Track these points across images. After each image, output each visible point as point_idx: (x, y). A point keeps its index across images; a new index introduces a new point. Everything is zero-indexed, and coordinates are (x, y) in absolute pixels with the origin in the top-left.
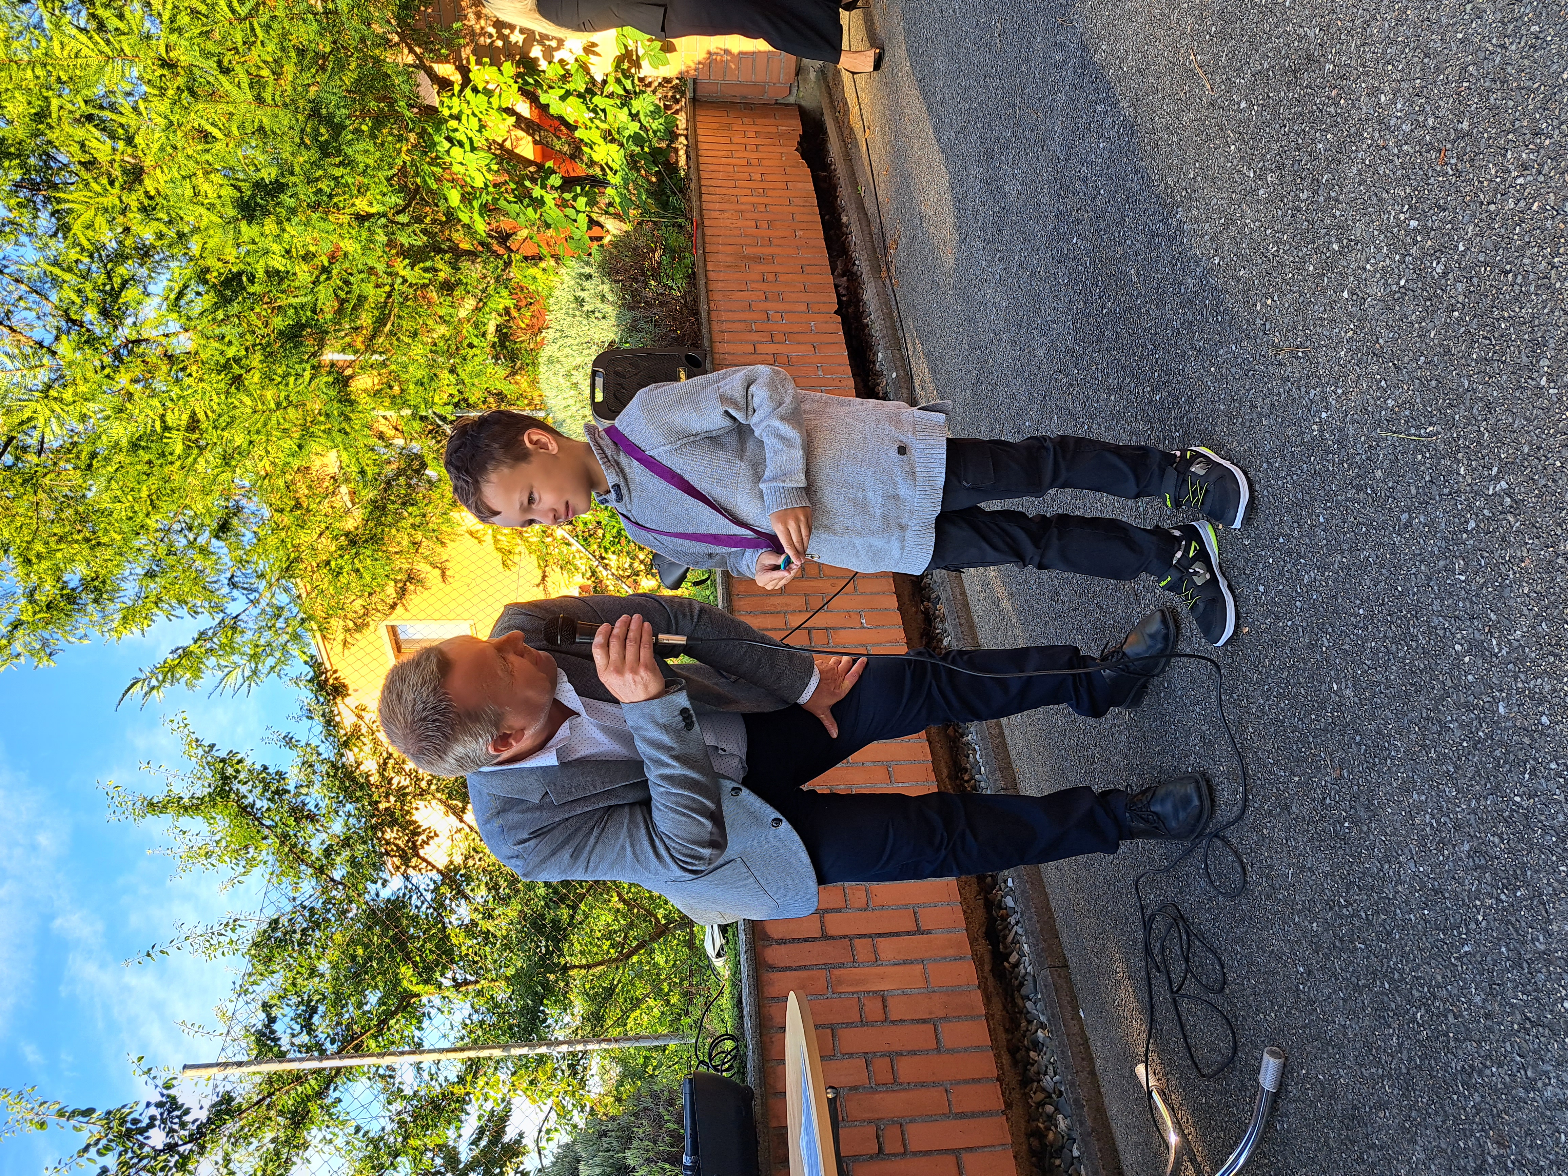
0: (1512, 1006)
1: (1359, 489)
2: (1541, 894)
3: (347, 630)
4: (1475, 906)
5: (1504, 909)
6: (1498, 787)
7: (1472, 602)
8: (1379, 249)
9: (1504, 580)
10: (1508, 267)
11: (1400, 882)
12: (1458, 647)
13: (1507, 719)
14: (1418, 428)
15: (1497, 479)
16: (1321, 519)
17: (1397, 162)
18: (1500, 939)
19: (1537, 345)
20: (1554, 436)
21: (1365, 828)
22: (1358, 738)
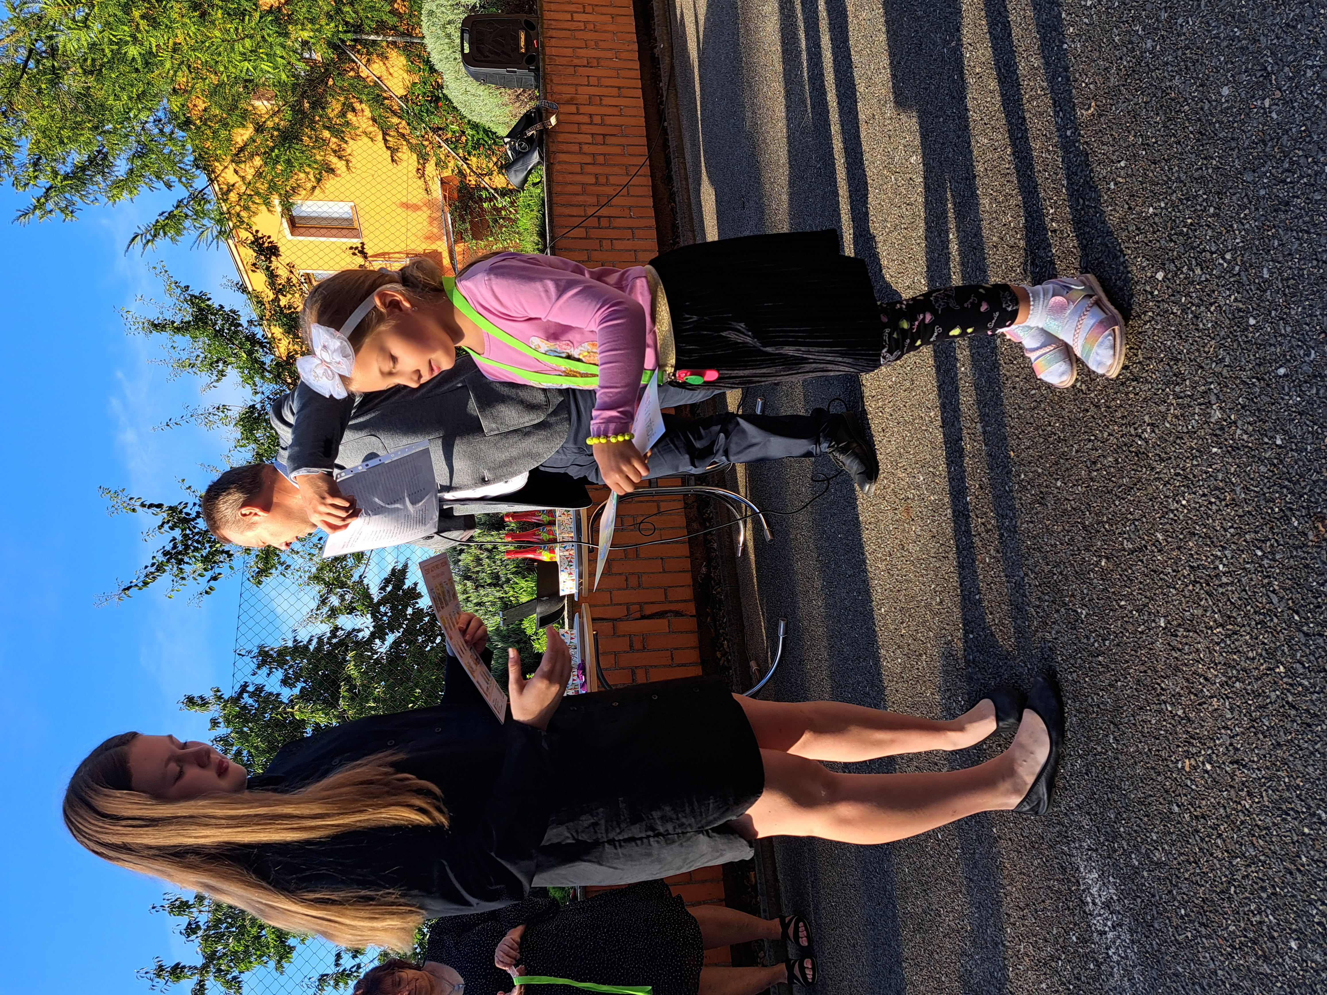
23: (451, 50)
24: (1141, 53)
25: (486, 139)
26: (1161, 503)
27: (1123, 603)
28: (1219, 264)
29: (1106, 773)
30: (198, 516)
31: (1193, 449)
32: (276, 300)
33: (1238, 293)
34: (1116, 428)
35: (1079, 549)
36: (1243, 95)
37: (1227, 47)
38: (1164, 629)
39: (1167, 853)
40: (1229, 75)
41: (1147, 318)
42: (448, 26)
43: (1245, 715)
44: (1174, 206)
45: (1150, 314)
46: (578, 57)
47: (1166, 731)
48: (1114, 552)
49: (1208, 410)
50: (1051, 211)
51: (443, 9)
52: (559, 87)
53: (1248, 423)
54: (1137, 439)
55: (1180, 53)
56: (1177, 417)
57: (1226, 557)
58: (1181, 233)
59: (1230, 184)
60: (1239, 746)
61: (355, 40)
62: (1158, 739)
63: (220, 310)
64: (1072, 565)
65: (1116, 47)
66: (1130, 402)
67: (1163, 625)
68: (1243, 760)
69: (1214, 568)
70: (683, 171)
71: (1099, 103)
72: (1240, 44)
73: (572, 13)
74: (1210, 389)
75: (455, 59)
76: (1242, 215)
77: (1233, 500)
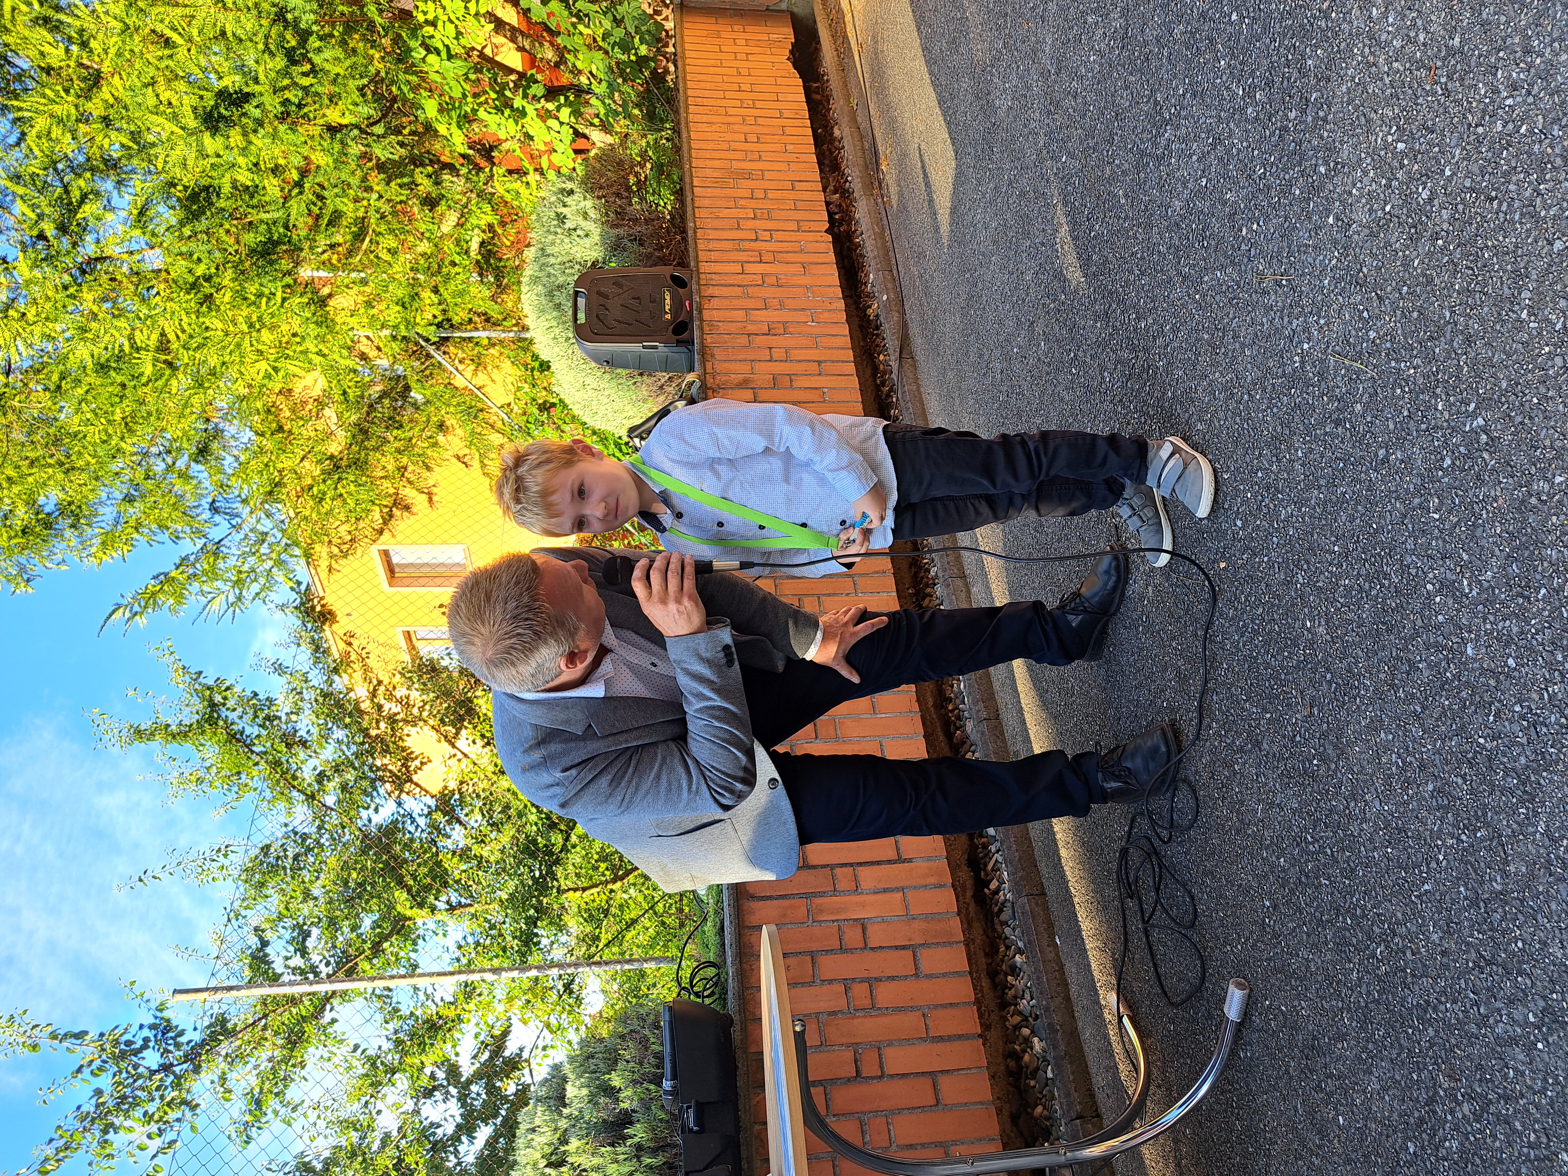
0: (1468, 944)
1: (1338, 423)
2: (1500, 836)
3: (332, 556)
4: (1437, 846)
5: (1464, 849)
6: (1463, 727)
7: (1444, 541)
8: (1365, 173)
9: (1477, 519)
10: (1493, 194)
11: (1365, 820)
12: (1429, 587)
13: (1475, 660)
14: (1398, 361)
15: (1474, 415)
16: (1300, 454)
17: (1387, 80)
18: (1458, 879)
19: (1519, 276)
20: (1532, 371)
21: (1333, 766)
22: (1329, 676)
23: (562, 327)
42: (557, 293)
46: (754, 322)
73: (742, 263)
75: (567, 337)
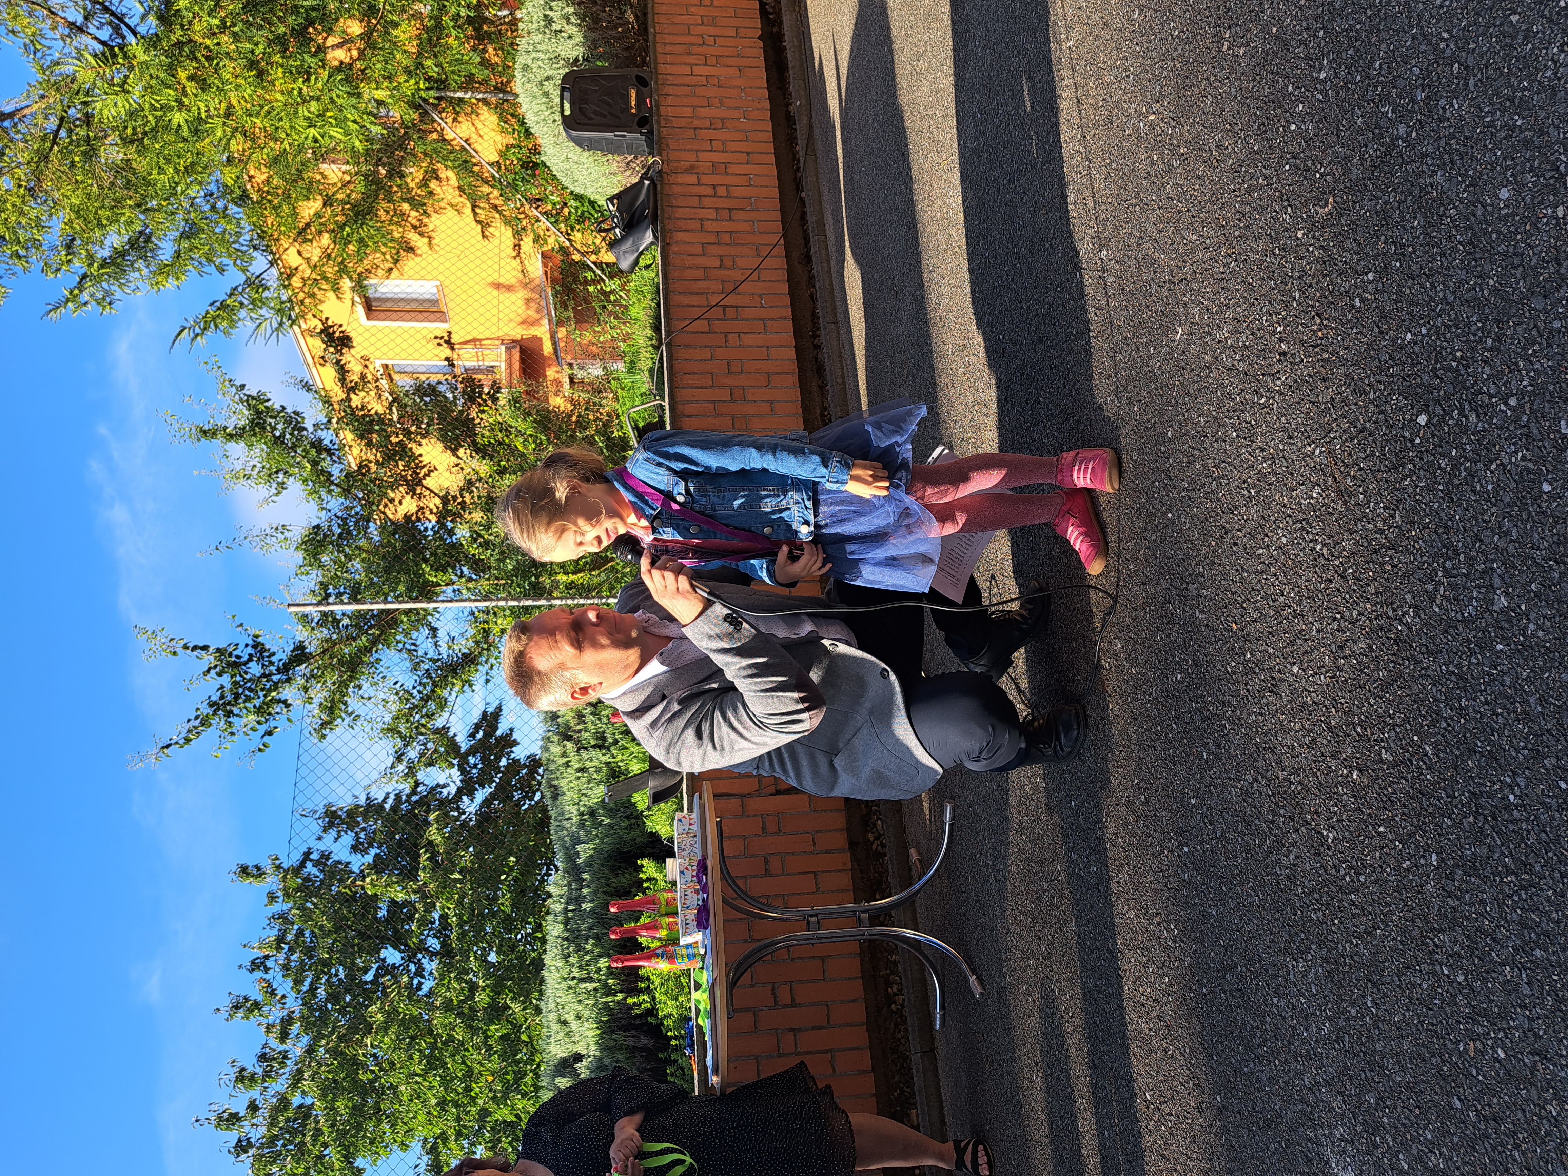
23: (550, 111)
24: (1392, 140)
25: (593, 212)
26: (1430, 708)
27: (1381, 829)
28: (1501, 410)
29: (1363, 1044)
30: (250, 659)
31: (1469, 642)
32: (348, 399)
33: (1527, 450)
34: (1369, 606)
35: (1322, 755)
36: (1528, 200)
37: (1505, 138)
38: (1436, 869)
39: (1448, 1160)
40: (1509, 173)
41: (1406, 472)
42: (546, 83)
43: (1548, 994)
44: (1437, 332)
45: (1410, 466)
46: (699, 118)
47: (1442, 1000)
48: (1369, 764)
49: (1490, 595)
50: (1279, 329)
51: (540, 63)
52: (677, 153)
53: (1545, 617)
54: (1396, 623)
55: (1443, 143)
56: (1447, 599)
57: (1518, 785)
58: (1449, 368)
59: (1513, 310)
60: (1541, 1033)
61: (439, 99)
62: (1431, 1009)
63: (282, 411)
64: (1315, 774)
65: (1360, 132)
66: (1386, 576)
67: (1435, 863)
68: (1548, 1052)
69: (1503, 798)
70: (824, 251)
71: (1338, 199)
72: (1522, 136)
73: (691, 66)
74: (1492, 569)
75: (554, 121)
76: (1530, 352)
77: (1525, 712)
